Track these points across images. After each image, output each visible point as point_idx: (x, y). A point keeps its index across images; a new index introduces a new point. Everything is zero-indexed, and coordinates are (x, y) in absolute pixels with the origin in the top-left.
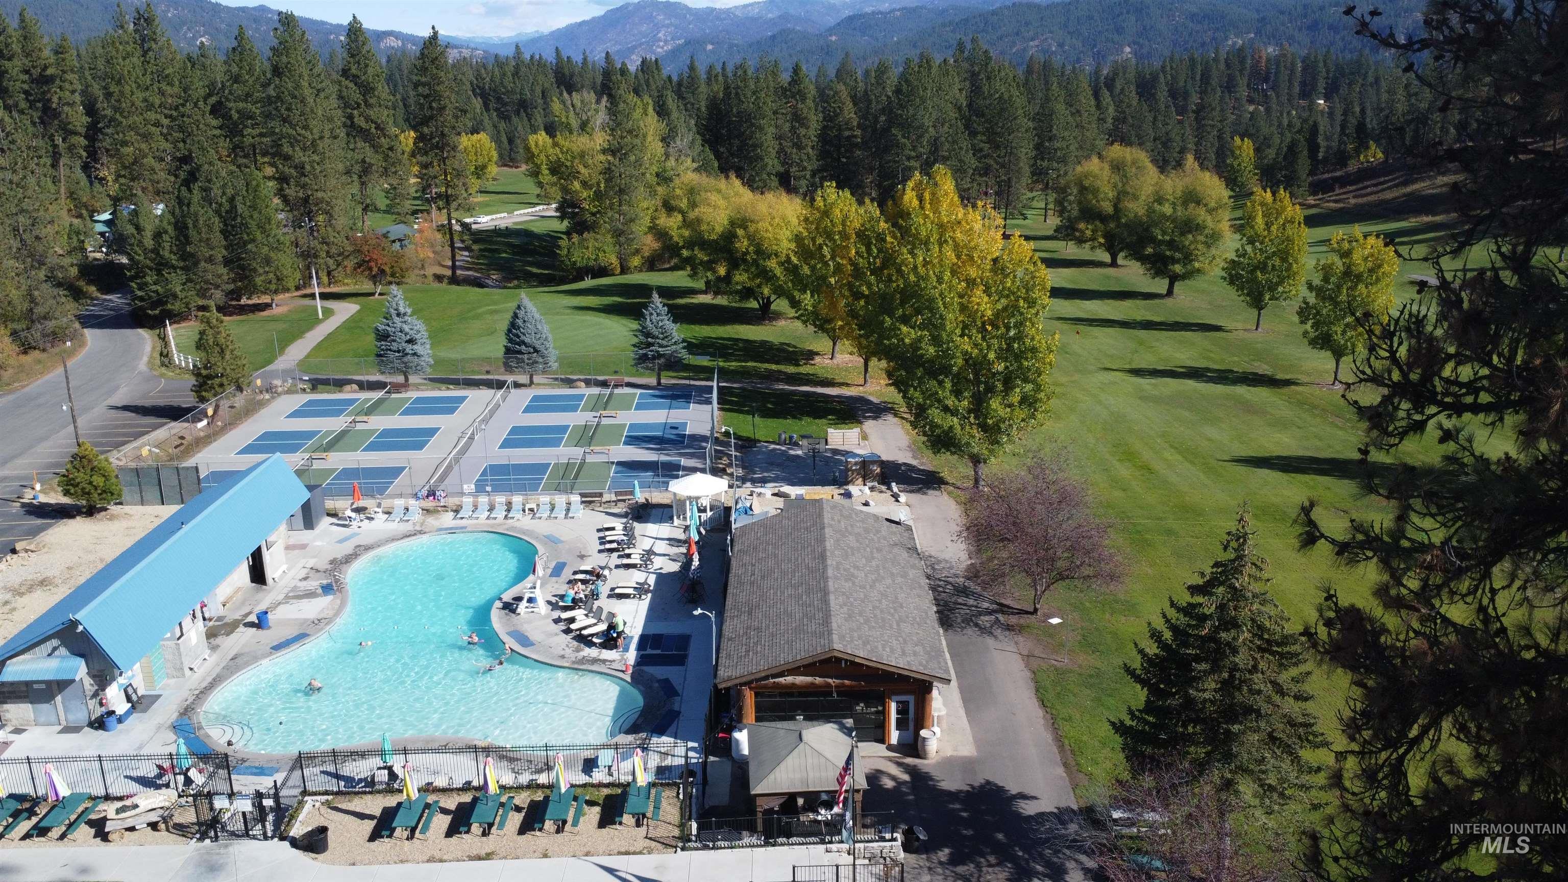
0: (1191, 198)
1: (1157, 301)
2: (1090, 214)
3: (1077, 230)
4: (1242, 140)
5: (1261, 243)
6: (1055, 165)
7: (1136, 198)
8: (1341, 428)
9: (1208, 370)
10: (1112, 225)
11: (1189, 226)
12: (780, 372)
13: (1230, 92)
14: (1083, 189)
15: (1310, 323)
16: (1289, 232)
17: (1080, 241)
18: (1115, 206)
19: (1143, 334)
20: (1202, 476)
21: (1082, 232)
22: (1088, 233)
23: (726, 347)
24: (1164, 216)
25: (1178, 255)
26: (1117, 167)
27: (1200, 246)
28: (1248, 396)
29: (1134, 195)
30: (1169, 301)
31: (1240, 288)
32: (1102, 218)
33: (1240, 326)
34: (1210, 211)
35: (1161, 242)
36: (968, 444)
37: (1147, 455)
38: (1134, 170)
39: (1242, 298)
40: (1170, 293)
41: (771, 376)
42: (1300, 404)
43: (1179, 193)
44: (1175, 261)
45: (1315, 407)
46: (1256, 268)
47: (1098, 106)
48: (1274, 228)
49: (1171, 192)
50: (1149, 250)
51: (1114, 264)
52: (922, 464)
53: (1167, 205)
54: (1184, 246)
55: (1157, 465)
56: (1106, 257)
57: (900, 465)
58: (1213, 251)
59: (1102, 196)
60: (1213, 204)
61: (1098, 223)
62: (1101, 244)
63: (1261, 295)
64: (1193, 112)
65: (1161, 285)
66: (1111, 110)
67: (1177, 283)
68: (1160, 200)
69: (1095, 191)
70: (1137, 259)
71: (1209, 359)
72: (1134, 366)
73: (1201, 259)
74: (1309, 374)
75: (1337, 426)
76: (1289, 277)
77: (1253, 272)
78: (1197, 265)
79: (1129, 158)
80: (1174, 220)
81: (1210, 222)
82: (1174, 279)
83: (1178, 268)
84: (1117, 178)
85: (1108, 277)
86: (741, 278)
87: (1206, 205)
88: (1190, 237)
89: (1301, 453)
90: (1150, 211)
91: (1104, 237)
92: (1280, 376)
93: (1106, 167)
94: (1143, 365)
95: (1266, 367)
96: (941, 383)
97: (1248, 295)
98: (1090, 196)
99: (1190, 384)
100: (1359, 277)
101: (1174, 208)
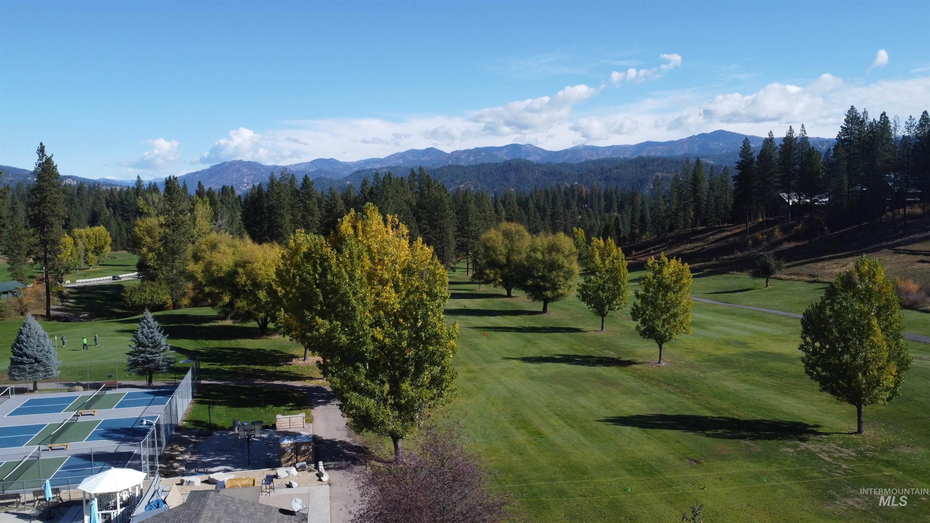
0: (553, 248)
1: (537, 316)
2: (493, 264)
3: (485, 274)
4: (578, 229)
5: (600, 273)
6: (472, 240)
7: (519, 253)
8: (674, 394)
9: (576, 356)
10: (506, 270)
11: (553, 266)
12: (263, 371)
13: (568, 209)
14: (487, 249)
15: (640, 320)
16: (617, 265)
17: (487, 282)
18: (508, 259)
19: (529, 335)
20: (581, 438)
21: (488, 275)
22: (492, 276)
23: (226, 354)
24: (537, 260)
25: (548, 285)
26: (507, 235)
27: (561, 279)
28: (604, 373)
29: (518, 251)
30: (545, 316)
31: (589, 303)
32: (500, 266)
33: (591, 328)
34: (566, 257)
35: (536, 278)
36: (382, 422)
37: (537, 422)
38: (517, 236)
39: (591, 309)
40: (545, 310)
41: (256, 375)
42: (641, 377)
43: (545, 245)
44: (546, 289)
45: (652, 379)
46: (598, 289)
47: (496, 211)
48: (607, 262)
49: (541, 245)
50: (530, 282)
51: (509, 295)
52: (355, 441)
53: (539, 253)
54: (551, 280)
55: (546, 430)
56: (504, 292)
57: (337, 443)
58: (570, 282)
59: (499, 252)
60: (567, 252)
61: (497, 269)
62: (500, 283)
63: (603, 306)
64: (550, 215)
65: (538, 306)
66: (504, 213)
67: (549, 305)
68: (534, 250)
69: (494, 249)
70: (523, 289)
71: (574, 350)
72: (524, 356)
73: (563, 287)
74: (642, 357)
75: (670, 392)
76: (619, 295)
77: (595, 292)
78: (560, 291)
79: (514, 229)
80: (543, 262)
81: (566, 265)
82: (546, 301)
83: (549, 294)
84: (507, 241)
85: (506, 303)
86: (241, 304)
87: (563, 253)
88: (554, 273)
89: (650, 413)
90: (528, 257)
91: (502, 278)
92: (623, 359)
93: (500, 234)
94: (531, 355)
95: (613, 353)
96: (356, 369)
97: (594, 307)
98: (492, 253)
99: (565, 367)
100: (668, 288)
101: (543, 255)
